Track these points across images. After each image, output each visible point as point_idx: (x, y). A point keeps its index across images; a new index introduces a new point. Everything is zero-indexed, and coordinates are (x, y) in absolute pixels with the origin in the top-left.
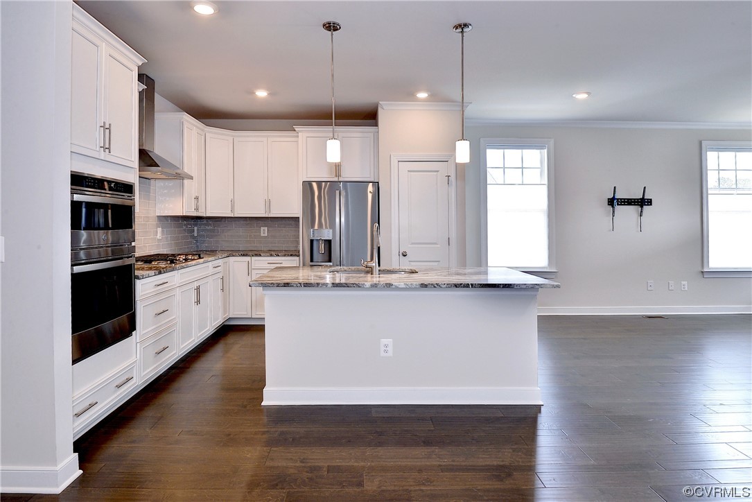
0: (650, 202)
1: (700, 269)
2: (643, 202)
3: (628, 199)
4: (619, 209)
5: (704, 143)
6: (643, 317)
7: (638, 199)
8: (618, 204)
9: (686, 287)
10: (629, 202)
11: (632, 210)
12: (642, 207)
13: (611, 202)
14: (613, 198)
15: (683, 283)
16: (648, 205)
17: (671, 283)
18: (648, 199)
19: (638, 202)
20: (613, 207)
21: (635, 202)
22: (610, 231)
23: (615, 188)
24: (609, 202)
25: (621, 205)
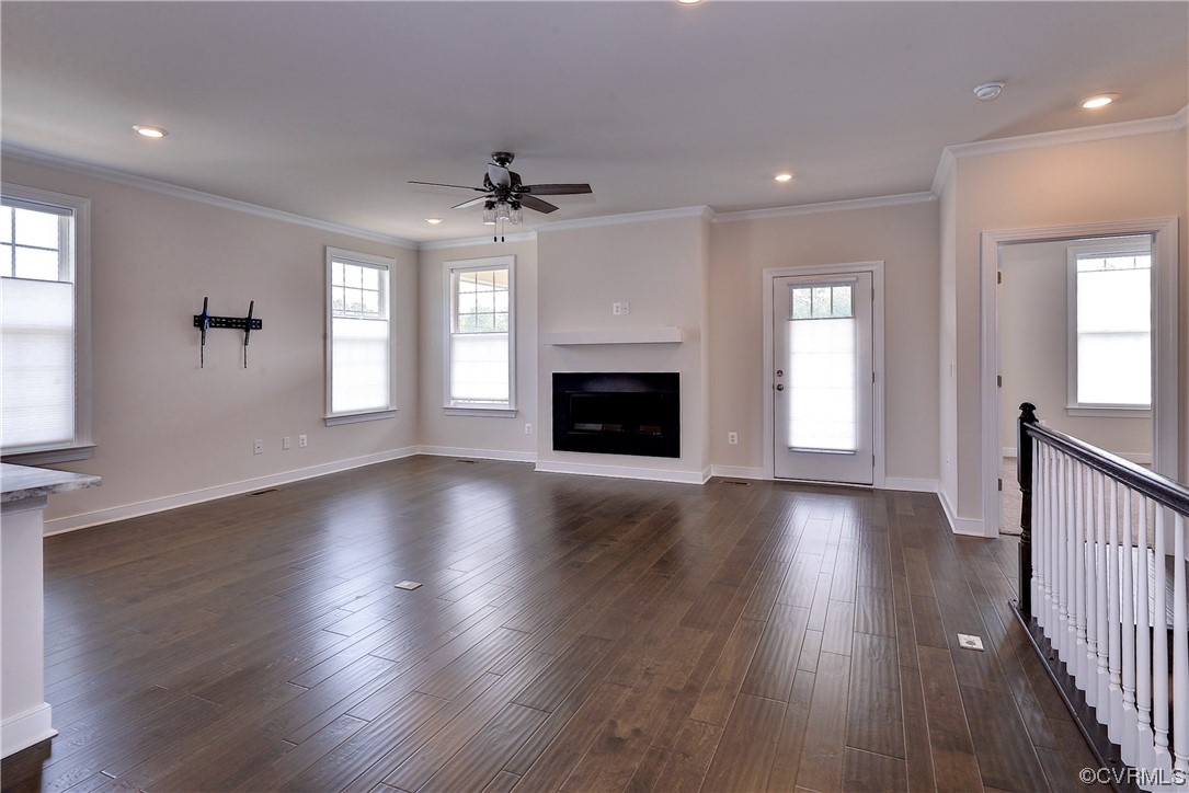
0: (258, 325)
1: (321, 415)
2: (248, 324)
3: (227, 319)
4: (211, 333)
5: (328, 249)
7: (242, 319)
8: (211, 326)
9: (305, 441)
10: (228, 323)
11: (232, 336)
12: (247, 331)
13: (200, 321)
14: (204, 316)
15: (302, 436)
16: (256, 328)
17: (287, 438)
18: (256, 320)
19: (242, 323)
20: (202, 330)
21: (237, 323)
22: (197, 368)
23: (205, 298)
24: (195, 321)
25: (215, 326)
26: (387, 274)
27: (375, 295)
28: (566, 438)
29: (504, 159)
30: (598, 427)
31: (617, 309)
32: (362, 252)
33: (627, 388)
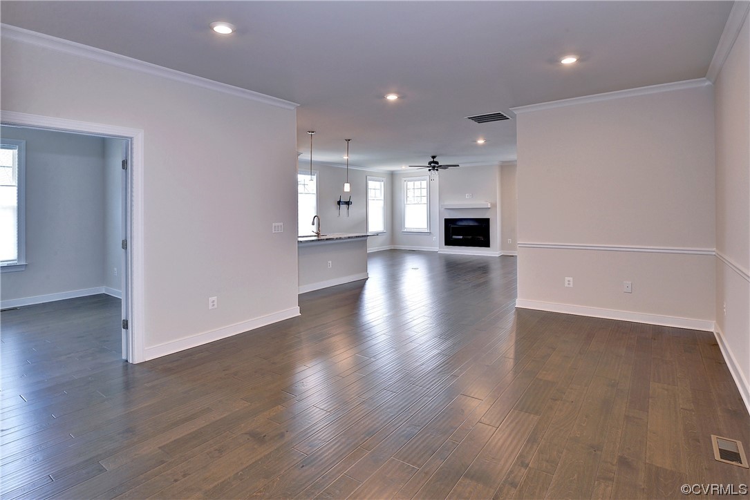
2: (349, 203)
5: (367, 177)
7: (347, 202)
8: (341, 204)
12: (349, 205)
13: (339, 202)
18: (351, 202)
20: (339, 205)
21: (345, 203)
22: (338, 217)
23: (341, 196)
26: (383, 183)
27: (379, 191)
28: (449, 241)
29: (434, 157)
30: (461, 237)
31: (467, 196)
32: (376, 177)
33: (471, 224)
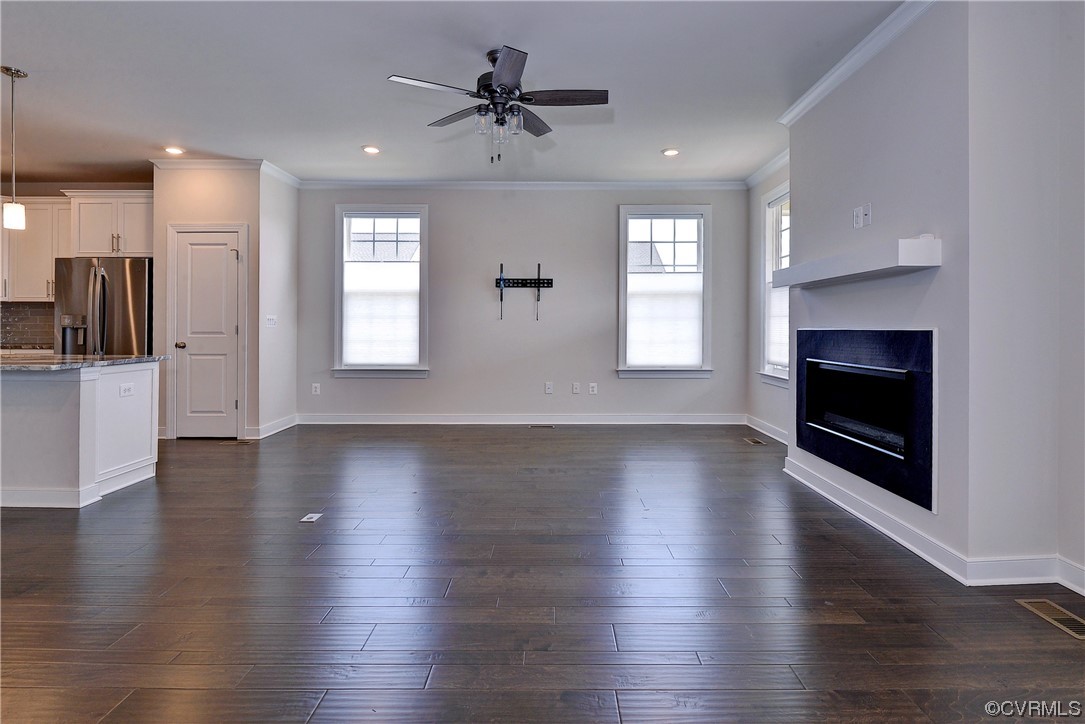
0: (549, 283)
1: (614, 367)
2: (538, 283)
3: (523, 280)
4: (509, 292)
5: (622, 209)
6: (533, 426)
7: (531, 280)
8: (508, 287)
9: (595, 389)
10: (524, 283)
11: (528, 293)
12: (539, 289)
13: (499, 283)
14: (501, 279)
15: (592, 384)
16: (548, 287)
17: (577, 384)
18: (546, 279)
19: (531, 283)
20: (501, 289)
21: (528, 283)
22: (497, 320)
23: (502, 265)
24: (494, 283)
31: (857, 218)
